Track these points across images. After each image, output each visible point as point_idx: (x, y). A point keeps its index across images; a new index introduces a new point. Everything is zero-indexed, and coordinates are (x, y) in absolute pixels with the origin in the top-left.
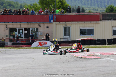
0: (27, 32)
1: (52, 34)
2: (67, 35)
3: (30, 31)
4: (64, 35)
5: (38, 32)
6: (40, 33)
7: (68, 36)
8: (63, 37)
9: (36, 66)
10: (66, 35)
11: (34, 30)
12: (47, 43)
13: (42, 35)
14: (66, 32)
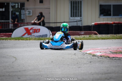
0: (4, 10)
1: (50, 13)
2: (76, 16)
3: (10, 7)
4: (71, 16)
5: (24, 9)
6: (27, 12)
7: (78, 18)
8: (70, 19)
9: (20, 71)
10: (74, 16)
11: (17, 7)
12: (39, 30)
13: (31, 15)
14: (74, 10)
